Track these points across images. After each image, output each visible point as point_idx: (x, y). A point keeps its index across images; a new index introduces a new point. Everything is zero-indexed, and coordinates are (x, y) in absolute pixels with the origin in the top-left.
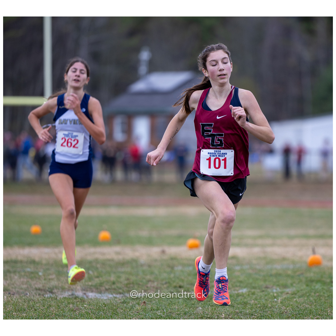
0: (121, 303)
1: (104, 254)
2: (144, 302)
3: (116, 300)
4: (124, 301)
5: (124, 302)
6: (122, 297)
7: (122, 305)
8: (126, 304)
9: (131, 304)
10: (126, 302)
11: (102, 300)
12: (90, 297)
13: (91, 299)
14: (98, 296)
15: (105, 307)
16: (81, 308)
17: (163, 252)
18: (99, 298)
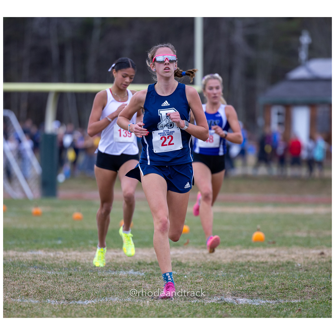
0: (274, 309)
1: (257, 256)
2: (300, 310)
3: (269, 306)
4: (278, 307)
5: (277, 309)
6: (276, 303)
7: (275, 311)
8: (280, 311)
9: (285, 311)
10: (279, 309)
11: (253, 306)
12: (241, 303)
13: (242, 305)
14: (249, 301)
15: (256, 313)
16: (231, 314)
17: (322, 253)
18: (250, 303)
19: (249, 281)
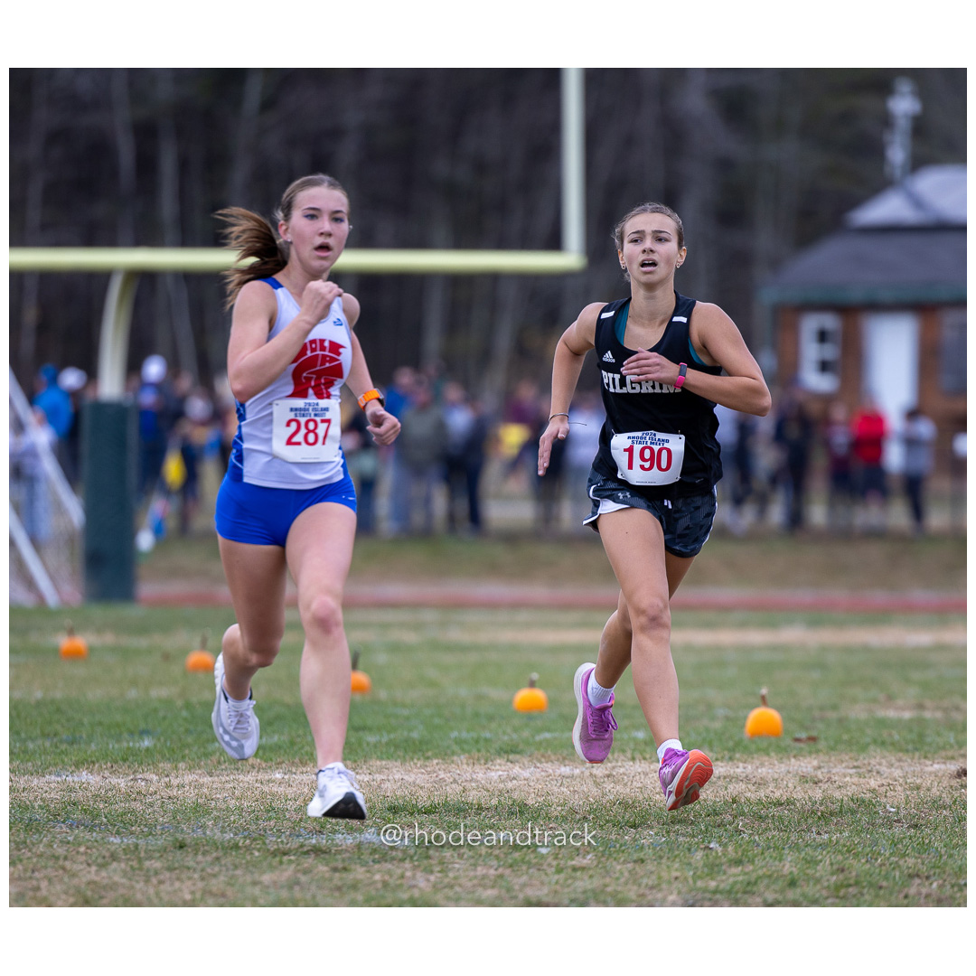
19: (738, 862)
